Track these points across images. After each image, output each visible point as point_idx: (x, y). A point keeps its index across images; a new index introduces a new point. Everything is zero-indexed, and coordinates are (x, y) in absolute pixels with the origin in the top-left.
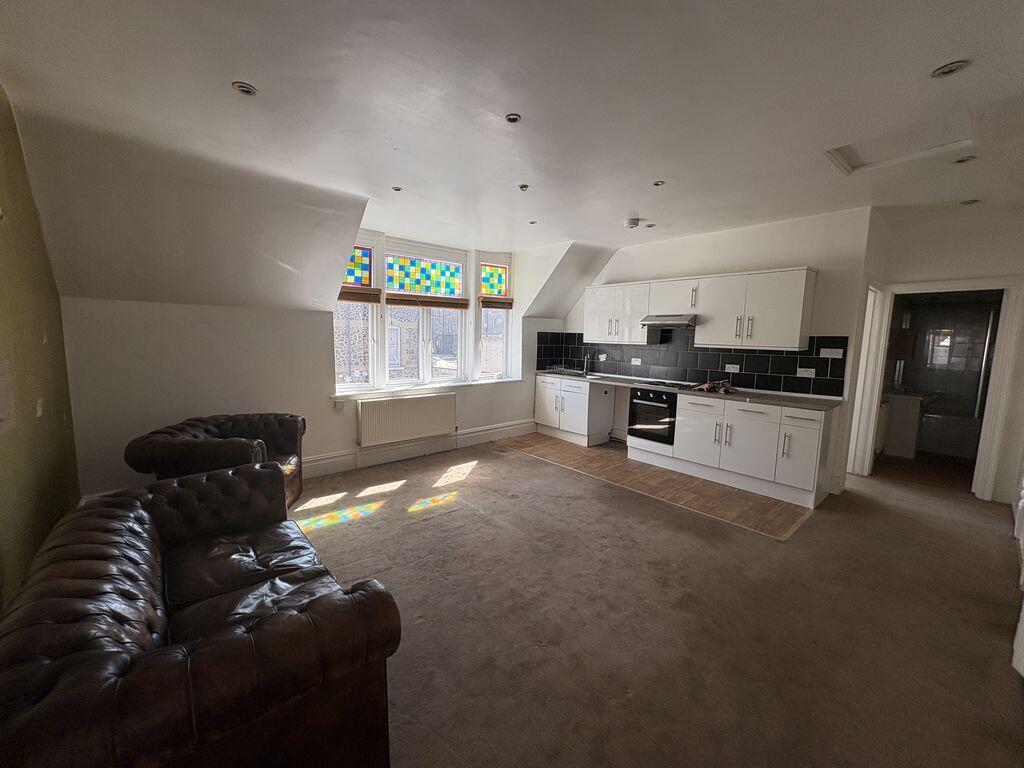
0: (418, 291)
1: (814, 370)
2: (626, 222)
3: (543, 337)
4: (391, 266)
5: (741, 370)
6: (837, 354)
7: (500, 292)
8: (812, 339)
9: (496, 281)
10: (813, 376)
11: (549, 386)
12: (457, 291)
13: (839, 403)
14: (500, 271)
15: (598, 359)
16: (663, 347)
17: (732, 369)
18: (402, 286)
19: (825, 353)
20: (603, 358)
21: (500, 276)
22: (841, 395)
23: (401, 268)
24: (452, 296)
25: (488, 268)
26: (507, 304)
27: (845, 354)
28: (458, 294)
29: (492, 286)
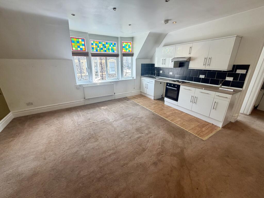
0: (102, 52)
1: (232, 78)
2: (163, 21)
3: (143, 65)
4: (92, 44)
5: (205, 77)
6: (243, 72)
7: (129, 51)
8: (234, 66)
9: (128, 47)
10: (232, 80)
11: (144, 81)
12: (115, 51)
13: (240, 91)
14: (129, 44)
15: (160, 72)
16: (180, 68)
17: (202, 76)
18: (97, 50)
19: (239, 71)
20: (161, 72)
21: (129, 45)
22: (242, 88)
23: (96, 44)
24: (114, 53)
25: (125, 43)
26: (131, 55)
27: (247, 72)
28: (116, 52)
29: (126, 49)
